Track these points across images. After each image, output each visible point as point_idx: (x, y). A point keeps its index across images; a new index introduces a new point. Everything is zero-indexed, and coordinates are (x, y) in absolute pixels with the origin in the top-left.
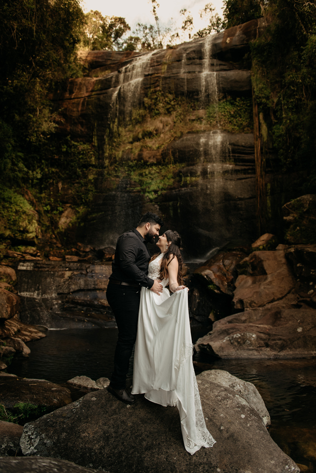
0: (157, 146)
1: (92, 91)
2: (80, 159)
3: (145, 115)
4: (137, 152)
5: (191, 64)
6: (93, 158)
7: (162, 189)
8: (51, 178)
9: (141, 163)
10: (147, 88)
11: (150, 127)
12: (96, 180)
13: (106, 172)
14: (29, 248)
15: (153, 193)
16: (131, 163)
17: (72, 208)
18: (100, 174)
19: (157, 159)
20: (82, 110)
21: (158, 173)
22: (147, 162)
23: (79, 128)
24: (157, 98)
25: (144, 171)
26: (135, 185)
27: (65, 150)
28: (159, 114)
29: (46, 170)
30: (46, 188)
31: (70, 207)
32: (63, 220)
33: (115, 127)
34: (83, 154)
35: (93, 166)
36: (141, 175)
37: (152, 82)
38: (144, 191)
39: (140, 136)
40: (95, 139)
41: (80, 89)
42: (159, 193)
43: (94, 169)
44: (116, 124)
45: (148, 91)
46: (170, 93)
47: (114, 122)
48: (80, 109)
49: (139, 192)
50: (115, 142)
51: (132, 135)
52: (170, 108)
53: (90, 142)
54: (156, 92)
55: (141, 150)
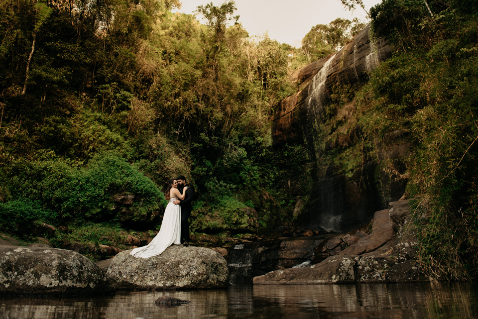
0: (347, 131)
1: (297, 103)
2: (298, 158)
3: (335, 108)
4: (334, 140)
5: (361, 51)
6: (307, 155)
7: (356, 167)
8: (282, 179)
9: (339, 148)
10: (330, 87)
11: (340, 117)
12: (312, 171)
13: (318, 163)
14: (247, 234)
15: (351, 172)
16: (332, 151)
17: (301, 199)
18: (315, 166)
19: (348, 142)
20: (291, 121)
21: (352, 153)
22: (342, 146)
23: (293, 135)
24: (338, 92)
25: (342, 154)
26: (337, 169)
27: (286, 155)
28: (343, 104)
29: (277, 173)
30: (280, 187)
31: (300, 198)
32: (296, 209)
33: (316, 125)
34: (299, 154)
35: (308, 161)
36: (341, 159)
37: (332, 80)
38: (344, 172)
39: (335, 126)
40: (305, 140)
41: (289, 105)
42: (355, 171)
43: (310, 163)
44: (316, 123)
45: (331, 89)
46: (346, 84)
47: (314, 122)
48: (290, 121)
49: (341, 173)
50: (319, 137)
51: (330, 128)
52: (350, 96)
53: (302, 143)
54: (336, 87)
55: (338, 138)
